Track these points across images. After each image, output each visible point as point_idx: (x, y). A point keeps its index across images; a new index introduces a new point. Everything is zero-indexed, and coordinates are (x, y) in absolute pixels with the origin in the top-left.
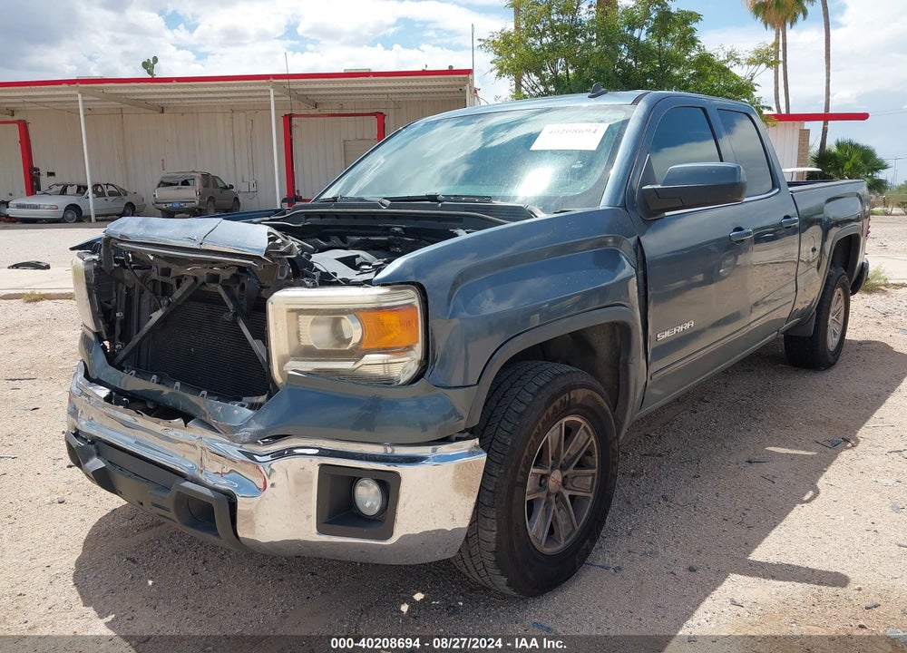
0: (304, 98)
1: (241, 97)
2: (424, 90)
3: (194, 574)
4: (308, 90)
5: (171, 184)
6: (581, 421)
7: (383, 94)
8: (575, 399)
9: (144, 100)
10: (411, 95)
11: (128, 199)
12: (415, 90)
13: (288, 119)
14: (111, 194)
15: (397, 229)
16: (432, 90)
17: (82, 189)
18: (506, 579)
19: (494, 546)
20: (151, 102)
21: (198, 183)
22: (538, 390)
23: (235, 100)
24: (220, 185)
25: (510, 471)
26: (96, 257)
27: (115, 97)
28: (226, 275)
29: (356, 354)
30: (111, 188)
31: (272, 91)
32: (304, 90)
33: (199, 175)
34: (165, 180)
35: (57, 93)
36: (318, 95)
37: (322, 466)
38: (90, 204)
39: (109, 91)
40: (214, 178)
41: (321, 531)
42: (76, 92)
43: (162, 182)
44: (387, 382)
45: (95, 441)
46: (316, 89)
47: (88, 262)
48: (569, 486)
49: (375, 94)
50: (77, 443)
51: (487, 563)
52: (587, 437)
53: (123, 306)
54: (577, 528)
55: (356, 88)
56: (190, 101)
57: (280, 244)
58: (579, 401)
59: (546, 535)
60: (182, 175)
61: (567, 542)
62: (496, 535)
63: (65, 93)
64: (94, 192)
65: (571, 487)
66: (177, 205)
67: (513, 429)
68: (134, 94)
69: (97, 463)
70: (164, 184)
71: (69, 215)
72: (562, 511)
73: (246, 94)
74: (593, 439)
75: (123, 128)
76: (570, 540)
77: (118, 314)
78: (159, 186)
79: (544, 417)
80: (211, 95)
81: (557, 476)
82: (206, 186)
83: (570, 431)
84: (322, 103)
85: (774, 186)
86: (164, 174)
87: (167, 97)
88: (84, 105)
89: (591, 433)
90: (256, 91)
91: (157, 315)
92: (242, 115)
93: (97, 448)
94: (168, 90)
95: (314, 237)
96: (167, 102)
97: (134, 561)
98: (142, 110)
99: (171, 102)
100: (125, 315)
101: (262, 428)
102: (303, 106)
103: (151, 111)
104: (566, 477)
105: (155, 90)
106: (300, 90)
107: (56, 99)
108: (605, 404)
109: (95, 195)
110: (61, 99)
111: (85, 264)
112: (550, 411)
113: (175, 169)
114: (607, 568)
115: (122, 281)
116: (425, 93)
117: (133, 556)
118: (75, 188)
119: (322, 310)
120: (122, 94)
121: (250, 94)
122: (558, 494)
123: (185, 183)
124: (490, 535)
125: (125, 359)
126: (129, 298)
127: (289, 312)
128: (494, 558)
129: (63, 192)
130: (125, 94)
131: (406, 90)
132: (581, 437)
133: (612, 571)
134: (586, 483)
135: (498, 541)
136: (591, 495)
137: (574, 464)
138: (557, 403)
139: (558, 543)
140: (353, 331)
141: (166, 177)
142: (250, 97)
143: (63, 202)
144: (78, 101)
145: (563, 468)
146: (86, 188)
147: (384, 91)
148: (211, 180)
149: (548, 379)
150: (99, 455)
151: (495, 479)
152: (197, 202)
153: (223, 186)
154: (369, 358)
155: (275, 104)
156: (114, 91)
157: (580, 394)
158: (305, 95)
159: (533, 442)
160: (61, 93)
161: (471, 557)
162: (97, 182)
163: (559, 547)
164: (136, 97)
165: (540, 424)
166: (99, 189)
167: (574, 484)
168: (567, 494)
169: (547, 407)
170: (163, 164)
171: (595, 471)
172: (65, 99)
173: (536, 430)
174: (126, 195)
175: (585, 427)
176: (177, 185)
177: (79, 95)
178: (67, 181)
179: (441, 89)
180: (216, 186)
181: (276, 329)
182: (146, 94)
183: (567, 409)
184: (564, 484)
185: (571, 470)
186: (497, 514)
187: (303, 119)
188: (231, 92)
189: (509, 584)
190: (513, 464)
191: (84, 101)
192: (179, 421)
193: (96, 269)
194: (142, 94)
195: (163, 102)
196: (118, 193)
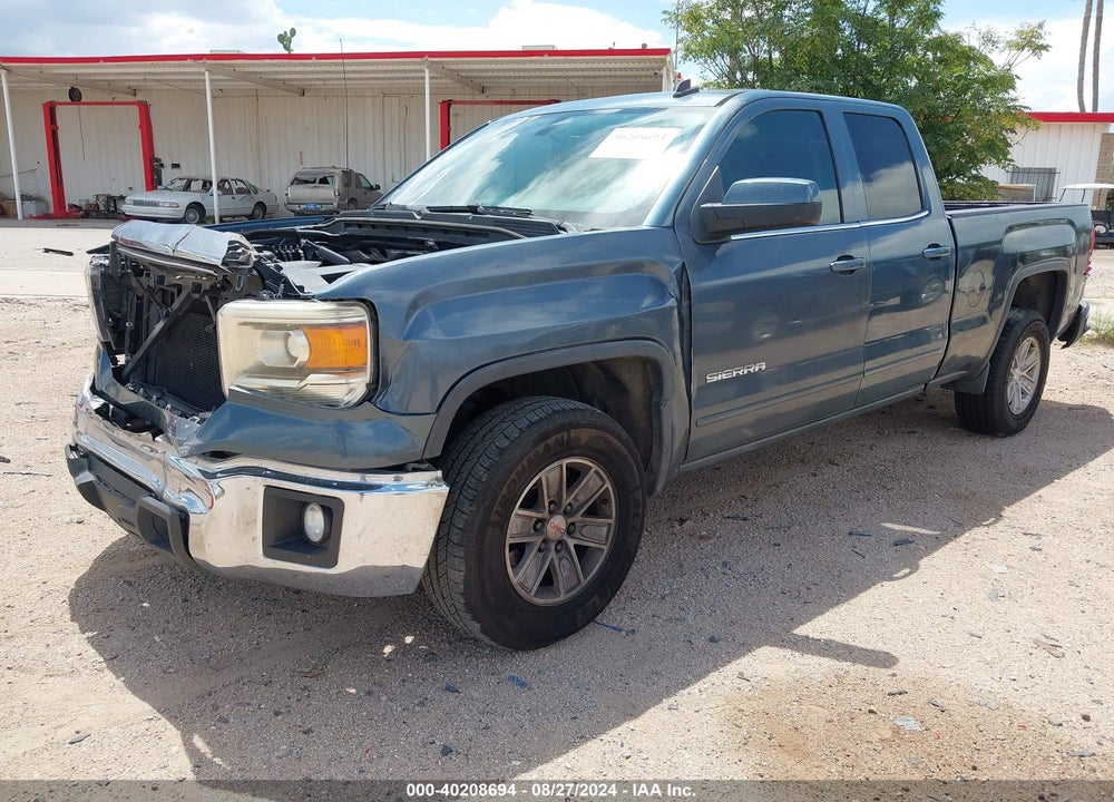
0: (466, 80)
1: (393, 79)
2: (613, 73)
3: (185, 600)
4: (472, 71)
5: (307, 182)
6: (591, 464)
7: (563, 77)
8: (577, 439)
9: (283, 80)
10: (597, 80)
11: (258, 198)
12: (602, 73)
13: (447, 106)
14: (240, 191)
15: (431, 243)
16: (624, 73)
17: (207, 185)
18: (479, 625)
19: (462, 587)
20: (290, 83)
21: (337, 180)
22: (528, 426)
23: (387, 82)
24: (365, 184)
25: (482, 509)
26: (107, 262)
27: (248, 76)
28: (206, 285)
29: (301, 372)
30: (241, 185)
31: (427, 71)
32: (467, 71)
33: (339, 172)
34: (301, 177)
35: (182, 70)
36: (485, 77)
37: (268, 487)
38: (215, 203)
39: (241, 69)
40: (358, 175)
41: (267, 554)
42: (203, 70)
43: (296, 179)
44: (331, 404)
45: (88, 455)
46: (482, 71)
47: (96, 266)
48: (577, 534)
49: (554, 77)
50: (73, 455)
51: (458, 605)
52: (600, 483)
53: (133, 316)
54: (584, 582)
55: (529, 70)
56: (335, 82)
57: (240, 254)
58: (583, 442)
59: (538, 584)
60: (320, 170)
61: (568, 595)
62: (465, 576)
63: (191, 70)
64: (219, 188)
65: (580, 536)
66: (312, 207)
67: (491, 465)
68: (269, 73)
69: (87, 477)
70: (297, 181)
71: (191, 215)
72: (564, 561)
73: (398, 75)
74: (608, 485)
75: (257, 114)
76: (572, 594)
77: (127, 324)
78: (292, 184)
79: (531, 455)
80: (359, 75)
81: (559, 522)
82: (347, 185)
83: (574, 475)
84: (490, 88)
85: (923, 209)
86: (300, 169)
87: (306, 76)
88: (211, 85)
89: (606, 479)
90: (411, 71)
91: (159, 326)
92: (395, 100)
93: (90, 463)
94: (308, 69)
95: (356, 249)
96: (308, 83)
97: (130, 584)
98: (280, 93)
99: (313, 83)
100: (135, 325)
101: (200, 442)
102: (468, 90)
103: (289, 93)
104: (573, 524)
105: (292, 69)
106: (462, 71)
107: (183, 77)
108: (623, 448)
109: (220, 192)
110: (187, 77)
111: (93, 269)
112: (541, 448)
113: (314, 162)
114: (620, 630)
115: (130, 288)
116: (615, 77)
117: (132, 579)
118: (201, 183)
119: (265, 323)
120: (255, 73)
121: (404, 75)
122: (560, 542)
123: (324, 181)
124: (457, 574)
125: (131, 372)
126: (139, 308)
127: (240, 324)
128: (462, 601)
129: (187, 188)
130: (260, 73)
131: (592, 73)
132: (591, 482)
133: (624, 633)
134: (599, 534)
135: (466, 583)
136: (606, 548)
137: (583, 511)
138: (551, 441)
139: (557, 594)
140: (300, 348)
141: (303, 173)
142: (404, 78)
143: (184, 199)
144: (204, 81)
145: (566, 514)
146: (211, 183)
147: (565, 74)
148: (353, 176)
149: (543, 415)
150: (90, 470)
151: (466, 517)
152: (335, 204)
153: (368, 185)
154: (313, 378)
155: (431, 88)
156: (247, 69)
157: (585, 435)
158: (469, 78)
159: (513, 481)
160: (187, 70)
161: (443, 598)
162: (225, 175)
163: (556, 600)
164: (272, 77)
165: (525, 462)
166: (227, 186)
167: (583, 532)
168: (571, 543)
169: (536, 443)
170: (301, 158)
171: (610, 521)
172: (192, 77)
173: (519, 468)
174: (256, 192)
175: (596, 472)
176: (314, 182)
177: (207, 73)
178: (192, 174)
179: (635, 73)
180: (359, 185)
181: (225, 342)
182: (284, 73)
183: (566, 449)
184: (569, 532)
185: (578, 518)
186: (465, 554)
187: (467, 106)
188: (381, 72)
189: (484, 631)
190: (487, 503)
191: (211, 80)
192: (147, 435)
193: (103, 275)
194: (279, 73)
195: (304, 83)
196: (247, 191)
